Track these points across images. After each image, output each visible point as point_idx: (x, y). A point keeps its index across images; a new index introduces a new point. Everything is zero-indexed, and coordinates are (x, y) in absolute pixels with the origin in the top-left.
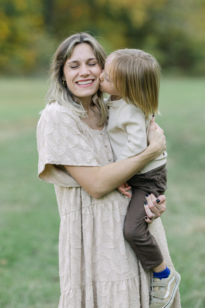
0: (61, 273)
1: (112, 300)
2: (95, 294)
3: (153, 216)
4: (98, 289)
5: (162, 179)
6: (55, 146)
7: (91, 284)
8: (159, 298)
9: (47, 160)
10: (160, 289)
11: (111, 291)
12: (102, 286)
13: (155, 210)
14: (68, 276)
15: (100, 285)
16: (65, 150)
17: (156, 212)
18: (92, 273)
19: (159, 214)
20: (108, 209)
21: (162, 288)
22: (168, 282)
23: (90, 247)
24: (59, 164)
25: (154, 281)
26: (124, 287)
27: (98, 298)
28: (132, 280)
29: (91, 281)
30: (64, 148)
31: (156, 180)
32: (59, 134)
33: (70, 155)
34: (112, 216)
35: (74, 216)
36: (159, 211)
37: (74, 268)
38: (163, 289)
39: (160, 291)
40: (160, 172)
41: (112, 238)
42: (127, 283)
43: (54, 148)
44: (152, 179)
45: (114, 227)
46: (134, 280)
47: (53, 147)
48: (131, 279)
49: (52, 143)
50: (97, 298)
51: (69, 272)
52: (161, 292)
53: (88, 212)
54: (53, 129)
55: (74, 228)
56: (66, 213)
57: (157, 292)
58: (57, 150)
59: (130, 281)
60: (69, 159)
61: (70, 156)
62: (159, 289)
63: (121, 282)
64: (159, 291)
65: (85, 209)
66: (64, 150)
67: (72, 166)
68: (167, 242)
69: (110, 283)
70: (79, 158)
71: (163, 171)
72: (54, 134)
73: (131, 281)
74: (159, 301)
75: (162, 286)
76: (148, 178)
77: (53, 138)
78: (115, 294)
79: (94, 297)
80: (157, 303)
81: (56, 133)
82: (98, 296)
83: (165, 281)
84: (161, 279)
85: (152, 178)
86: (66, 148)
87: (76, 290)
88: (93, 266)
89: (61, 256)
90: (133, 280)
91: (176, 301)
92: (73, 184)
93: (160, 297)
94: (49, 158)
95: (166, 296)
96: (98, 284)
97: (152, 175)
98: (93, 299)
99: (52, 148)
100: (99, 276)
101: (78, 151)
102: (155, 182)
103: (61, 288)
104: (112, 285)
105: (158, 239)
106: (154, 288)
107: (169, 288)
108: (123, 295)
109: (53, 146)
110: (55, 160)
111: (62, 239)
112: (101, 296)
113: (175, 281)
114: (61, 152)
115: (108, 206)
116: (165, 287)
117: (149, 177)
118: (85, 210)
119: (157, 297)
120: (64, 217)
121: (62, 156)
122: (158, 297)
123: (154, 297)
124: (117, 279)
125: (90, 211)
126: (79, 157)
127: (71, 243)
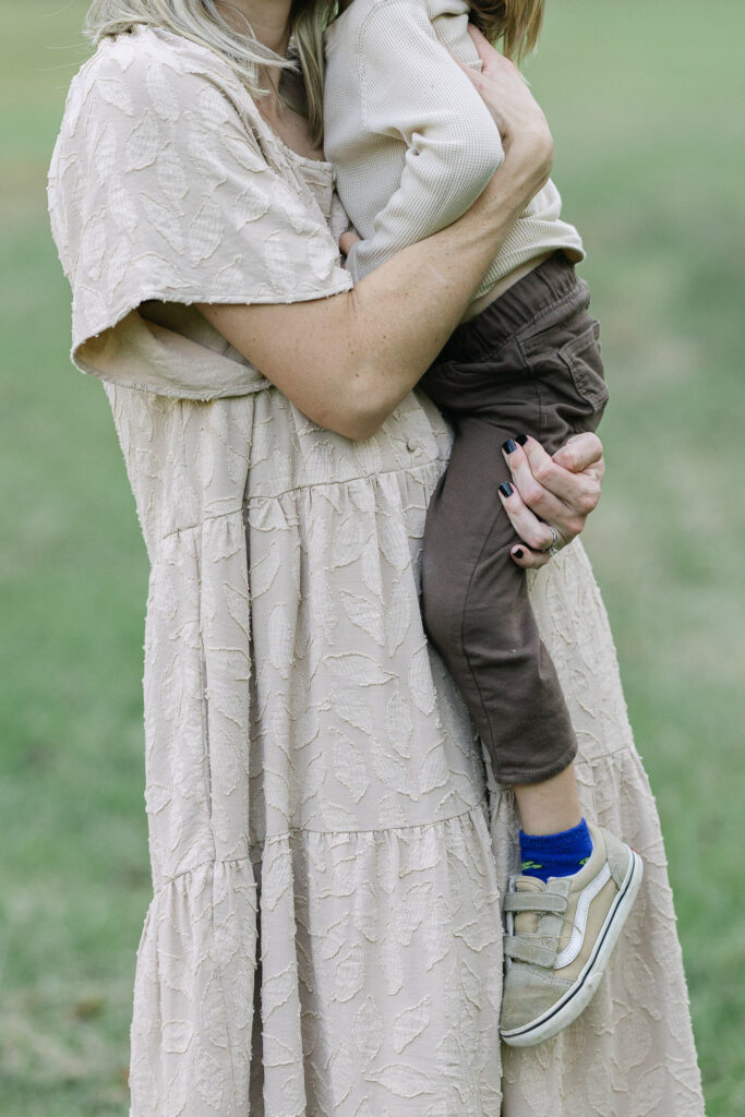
0: (152, 796)
1: (375, 910)
2: (300, 886)
3: (547, 541)
4: (315, 865)
5: (579, 360)
6: (170, 223)
7: (286, 837)
8: (533, 964)
9: (148, 282)
10: (539, 924)
11: (374, 871)
12: (333, 848)
13: (551, 509)
14: (198, 804)
15: (321, 848)
16: (216, 238)
17: (558, 516)
18: (290, 791)
19: (574, 525)
20: (357, 510)
21: (549, 918)
22: (581, 891)
23: (285, 673)
24: (197, 299)
25: (516, 889)
26: (427, 853)
27: (312, 904)
28: (460, 821)
29: (286, 826)
30: (212, 227)
31: (553, 367)
32: (185, 168)
33: (243, 260)
34: (374, 543)
35: (224, 536)
36: (569, 512)
37: (230, 766)
38: (552, 926)
39: (540, 931)
40: (565, 334)
41: (378, 637)
42: (441, 834)
43: (166, 232)
44: (535, 366)
45: (383, 590)
46: (469, 822)
47: (162, 224)
48: (459, 817)
49: (157, 207)
50: (307, 901)
51: (201, 786)
52: (546, 939)
53: (278, 522)
54: (155, 144)
55: (225, 587)
56: (177, 526)
57: (529, 939)
58: (181, 239)
59: (454, 823)
60: (238, 275)
61: (240, 265)
62: (536, 921)
63: (417, 830)
64: (535, 931)
65: (267, 506)
66: (210, 236)
67: (253, 305)
68: (619, 658)
69: (369, 836)
70: (280, 268)
71: (576, 327)
72: (160, 169)
73: (458, 824)
74: (538, 978)
75: (549, 909)
76: (514, 364)
77: (160, 188)
78: (391, 884)
79: (295, 899)
80: (529, 988)
81: (171, 162)
82: (315, 892)
83: (564, 887)
84: (546, 882)
85: (531, 362)
86: (219, 227)
87: (237, 865)
88: (296, 758)
89: (152, 720)
90: (466, 823)
91: (658, 918)
92: (225, 384)
93: (537, 962)
94: (154, 276)
95: (566, 958)
96: (316, 842)
97: (533, 349)
98: (292, 904)
99: (158, 231)
100: (322, 806)
101: (272, 238)
102: (552, 379)
103: (153, 863)
104: (378, 847)
105: (570, 641)
106: (517, 918)
107: (581, 919)
108: (426, 889)
109: (162, 220)
110: (178, 283)
111: (156, 641)
112: (326, 893)
113: (612, 884)
114: (198, 248)
115: (354, 496)
116: (564, 916)
117: (518, 360)
118: (263, 512)
119: (524, 958)
120: (169, 543)
121: (205, 264)
122: (531, 961)
123: (513, 960)
124: (399, 819)
125: (289, 517)
126: (282, 263)
127: (209, 656)
